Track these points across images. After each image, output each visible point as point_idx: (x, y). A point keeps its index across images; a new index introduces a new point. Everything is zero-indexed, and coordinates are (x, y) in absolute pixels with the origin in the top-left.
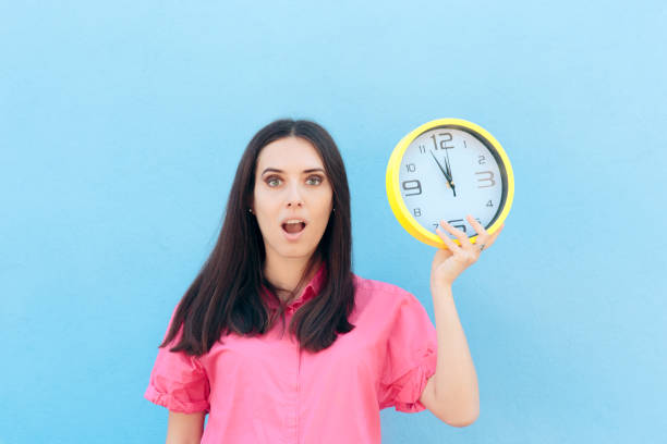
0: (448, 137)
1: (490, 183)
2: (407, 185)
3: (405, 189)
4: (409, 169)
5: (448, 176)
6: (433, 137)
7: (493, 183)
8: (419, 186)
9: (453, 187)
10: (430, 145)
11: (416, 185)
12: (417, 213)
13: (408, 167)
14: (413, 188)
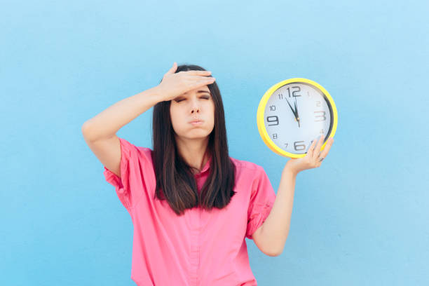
0: (297, 89)
1: (323, 118)
2: (270, 119)
3: (268, 121)
4: (271, 109)
5: (296, 113)
6: (288, 89)
7: (325, 118)
8: (277, 120)
9: (298, 121)
10: (285, 94)
11: (275, 119)
12: (275, 137)
13: (271, 107)
14: (273, 120)
